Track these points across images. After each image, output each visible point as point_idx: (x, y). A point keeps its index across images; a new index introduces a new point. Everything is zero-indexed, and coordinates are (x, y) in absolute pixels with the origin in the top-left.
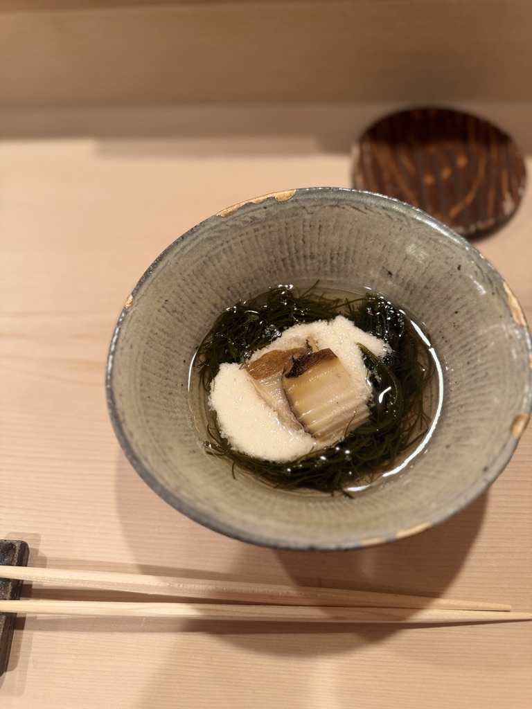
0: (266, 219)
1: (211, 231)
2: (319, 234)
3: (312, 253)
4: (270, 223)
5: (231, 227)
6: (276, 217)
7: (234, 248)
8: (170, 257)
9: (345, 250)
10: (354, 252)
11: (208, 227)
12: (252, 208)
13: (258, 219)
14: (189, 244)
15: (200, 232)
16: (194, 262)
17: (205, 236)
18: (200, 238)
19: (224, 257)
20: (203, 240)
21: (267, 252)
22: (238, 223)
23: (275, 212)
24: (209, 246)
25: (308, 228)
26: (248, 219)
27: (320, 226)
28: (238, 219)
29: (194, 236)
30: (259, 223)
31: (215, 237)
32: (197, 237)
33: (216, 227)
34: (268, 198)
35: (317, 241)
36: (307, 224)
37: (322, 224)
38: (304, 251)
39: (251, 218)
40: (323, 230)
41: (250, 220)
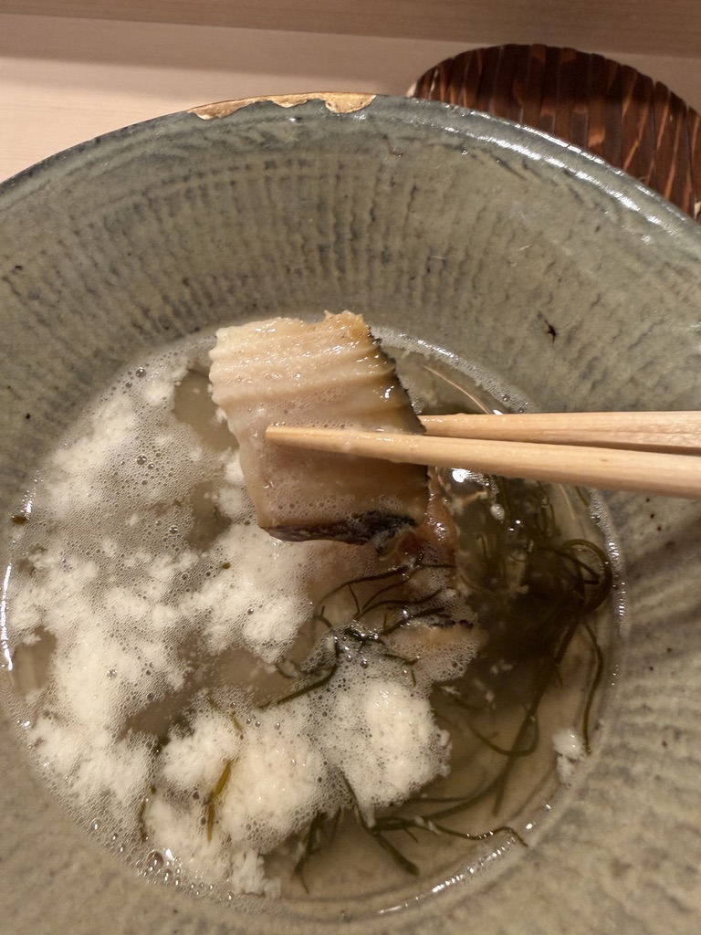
0: (296, 146)
1: (166, 142)
2: (409, 206)
3: (386, 248)
4: (304, 155)
5: (215, 143)
6: (320, 147)
7: (213, 193)
8: (57, 174)
9: (460, 255)
10: (481, 266)
11: (161, 131)
12: (271, 114)
13: (278, 142)
14: (109, 158)
15: (141, 137)
16: (113, 201)
17: (150, 149)
18: (138, 152)
19: (186, 208)
20: (143, 158)
21: (286, 220)
22: (231, 139)
23: (319, 135)
24: (154, 175)
25: (386, 187)
26: (255, 135)
27: (415, 189)
28: (234, 129)
29: (126, 143)
30: (279, 150)
31: (173, 158)
32: (130, 148)
33: (179, 135)
34: (309, 101)
35: (401, 222)
36: (386, 176)
37: (419, 183)
38: (371, 239)
39: (263, 134)
40: (420, 198)
41: (260, 139)
